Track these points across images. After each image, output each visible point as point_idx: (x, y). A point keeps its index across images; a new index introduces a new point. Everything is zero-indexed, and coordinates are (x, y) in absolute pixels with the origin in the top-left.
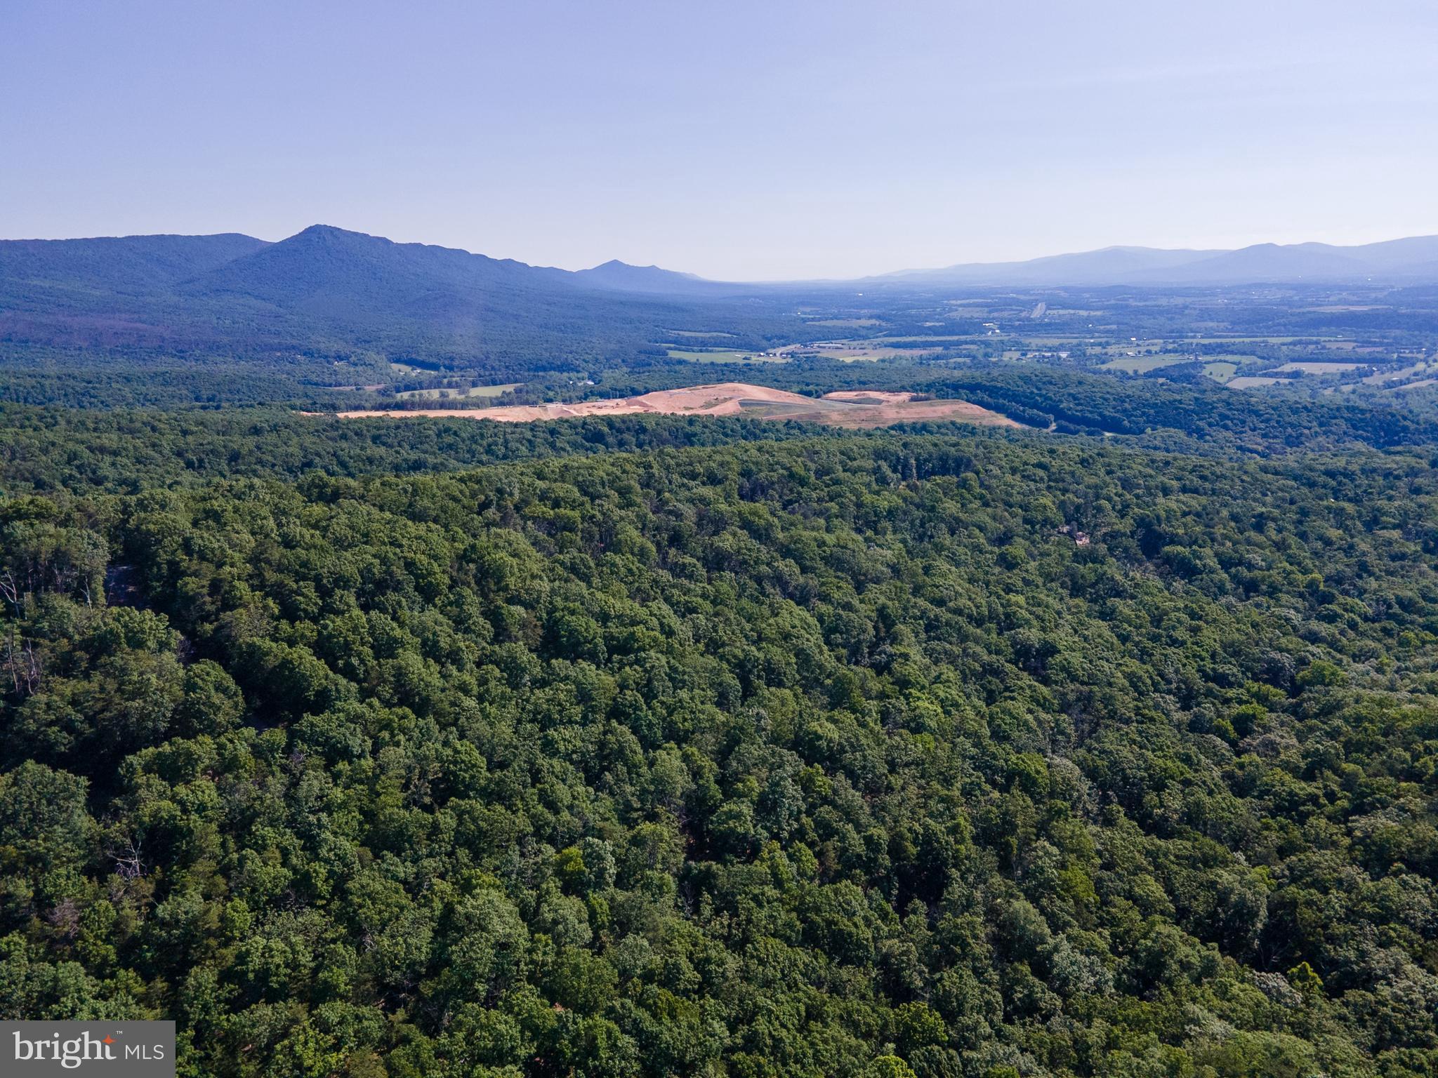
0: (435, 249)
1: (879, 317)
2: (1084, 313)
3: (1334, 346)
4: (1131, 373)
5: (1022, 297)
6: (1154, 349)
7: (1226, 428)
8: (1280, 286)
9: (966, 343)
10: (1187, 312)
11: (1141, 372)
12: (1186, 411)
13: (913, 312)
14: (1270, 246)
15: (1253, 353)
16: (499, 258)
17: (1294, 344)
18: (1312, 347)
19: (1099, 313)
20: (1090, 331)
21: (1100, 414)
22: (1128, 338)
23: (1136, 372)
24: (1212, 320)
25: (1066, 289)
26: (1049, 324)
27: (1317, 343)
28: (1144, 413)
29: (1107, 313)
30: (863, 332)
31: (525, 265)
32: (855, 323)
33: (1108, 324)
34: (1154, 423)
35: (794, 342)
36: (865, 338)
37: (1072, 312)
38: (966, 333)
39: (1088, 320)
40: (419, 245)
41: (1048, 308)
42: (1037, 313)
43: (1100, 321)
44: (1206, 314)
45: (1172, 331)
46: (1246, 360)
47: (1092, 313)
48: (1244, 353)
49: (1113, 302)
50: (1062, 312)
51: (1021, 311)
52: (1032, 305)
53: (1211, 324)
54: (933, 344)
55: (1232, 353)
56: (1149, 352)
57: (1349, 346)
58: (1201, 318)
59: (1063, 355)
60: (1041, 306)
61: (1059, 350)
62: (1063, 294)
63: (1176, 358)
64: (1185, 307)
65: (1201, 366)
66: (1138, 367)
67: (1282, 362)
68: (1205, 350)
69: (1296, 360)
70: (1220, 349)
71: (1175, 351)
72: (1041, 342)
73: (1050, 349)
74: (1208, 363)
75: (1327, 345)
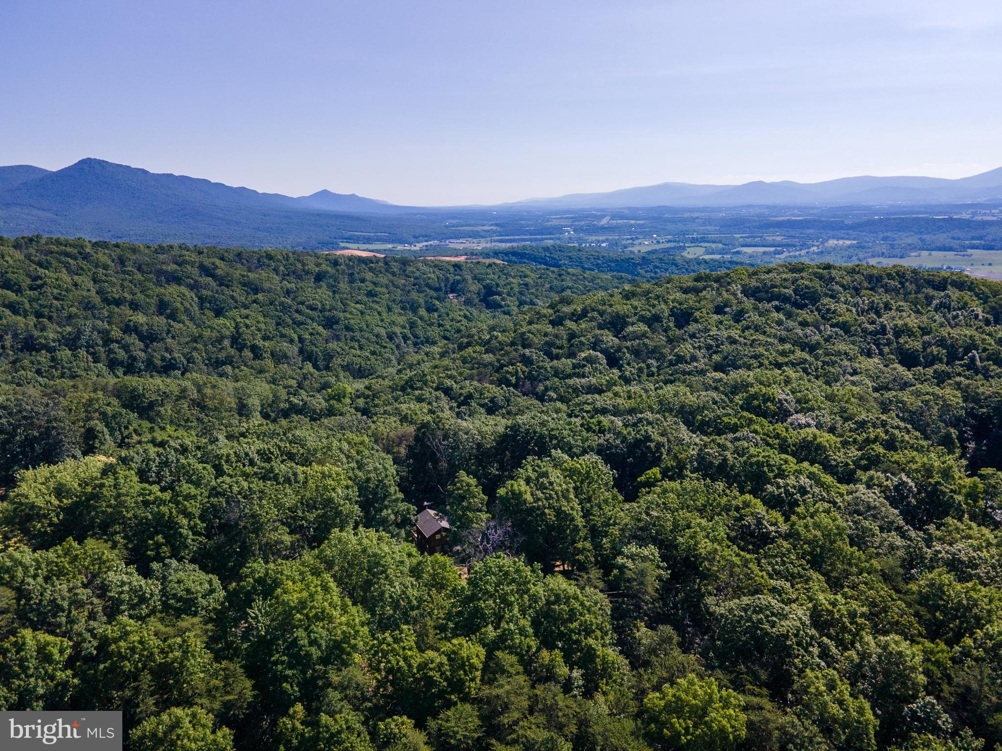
0: (184, 179)
1: (496, 225)
2: (633, 222)
3: (770, 238)
4: (636, 252)
5: (599, 213)
8: (760, 206)
9: (547, 239)
10: (697, 220)
11: (643, 251)
13: (523, 222)
15: (720, 242)
16: (235, 186)
17: (748, 237)
18: (758, 239)
22: (651, 235)
23: (639, 251)
24: (711, 225)
27: (761, 237)
30: (483, 234)
31: (255, 192)
32: (480, 228)
33: (646, 228)
35: (434, 239)
36: (482, 237)
37: (626, 221)
38: (550, 234)
39: (632, 226)
40: (171, 175)
41: (611, 219)
42: (604, 222)
44: (708, 222)
46: (713, 246)
48: (714, 242)
49: (654, 215)
50: (619, 221)
53: (709, 228)
54: (525, 240)
55: (708, 242)
56: (658, 242)
57: (779, 239)
58: (704, 224)
59: (604, 245)
60: (608, 218)
61: (603, 242)
62: (626, 211)
63: (672, 245)
64: (698, 218)
65: (684, 248)
66: (644, 249)
67: (734, 246)
68: (694, 240)
69: (743, 246)
70: (703, 240)
71: (675, 241)
72: (594, 238)
73: (599, 241)
74: (690, 247)
75: (767, 238)
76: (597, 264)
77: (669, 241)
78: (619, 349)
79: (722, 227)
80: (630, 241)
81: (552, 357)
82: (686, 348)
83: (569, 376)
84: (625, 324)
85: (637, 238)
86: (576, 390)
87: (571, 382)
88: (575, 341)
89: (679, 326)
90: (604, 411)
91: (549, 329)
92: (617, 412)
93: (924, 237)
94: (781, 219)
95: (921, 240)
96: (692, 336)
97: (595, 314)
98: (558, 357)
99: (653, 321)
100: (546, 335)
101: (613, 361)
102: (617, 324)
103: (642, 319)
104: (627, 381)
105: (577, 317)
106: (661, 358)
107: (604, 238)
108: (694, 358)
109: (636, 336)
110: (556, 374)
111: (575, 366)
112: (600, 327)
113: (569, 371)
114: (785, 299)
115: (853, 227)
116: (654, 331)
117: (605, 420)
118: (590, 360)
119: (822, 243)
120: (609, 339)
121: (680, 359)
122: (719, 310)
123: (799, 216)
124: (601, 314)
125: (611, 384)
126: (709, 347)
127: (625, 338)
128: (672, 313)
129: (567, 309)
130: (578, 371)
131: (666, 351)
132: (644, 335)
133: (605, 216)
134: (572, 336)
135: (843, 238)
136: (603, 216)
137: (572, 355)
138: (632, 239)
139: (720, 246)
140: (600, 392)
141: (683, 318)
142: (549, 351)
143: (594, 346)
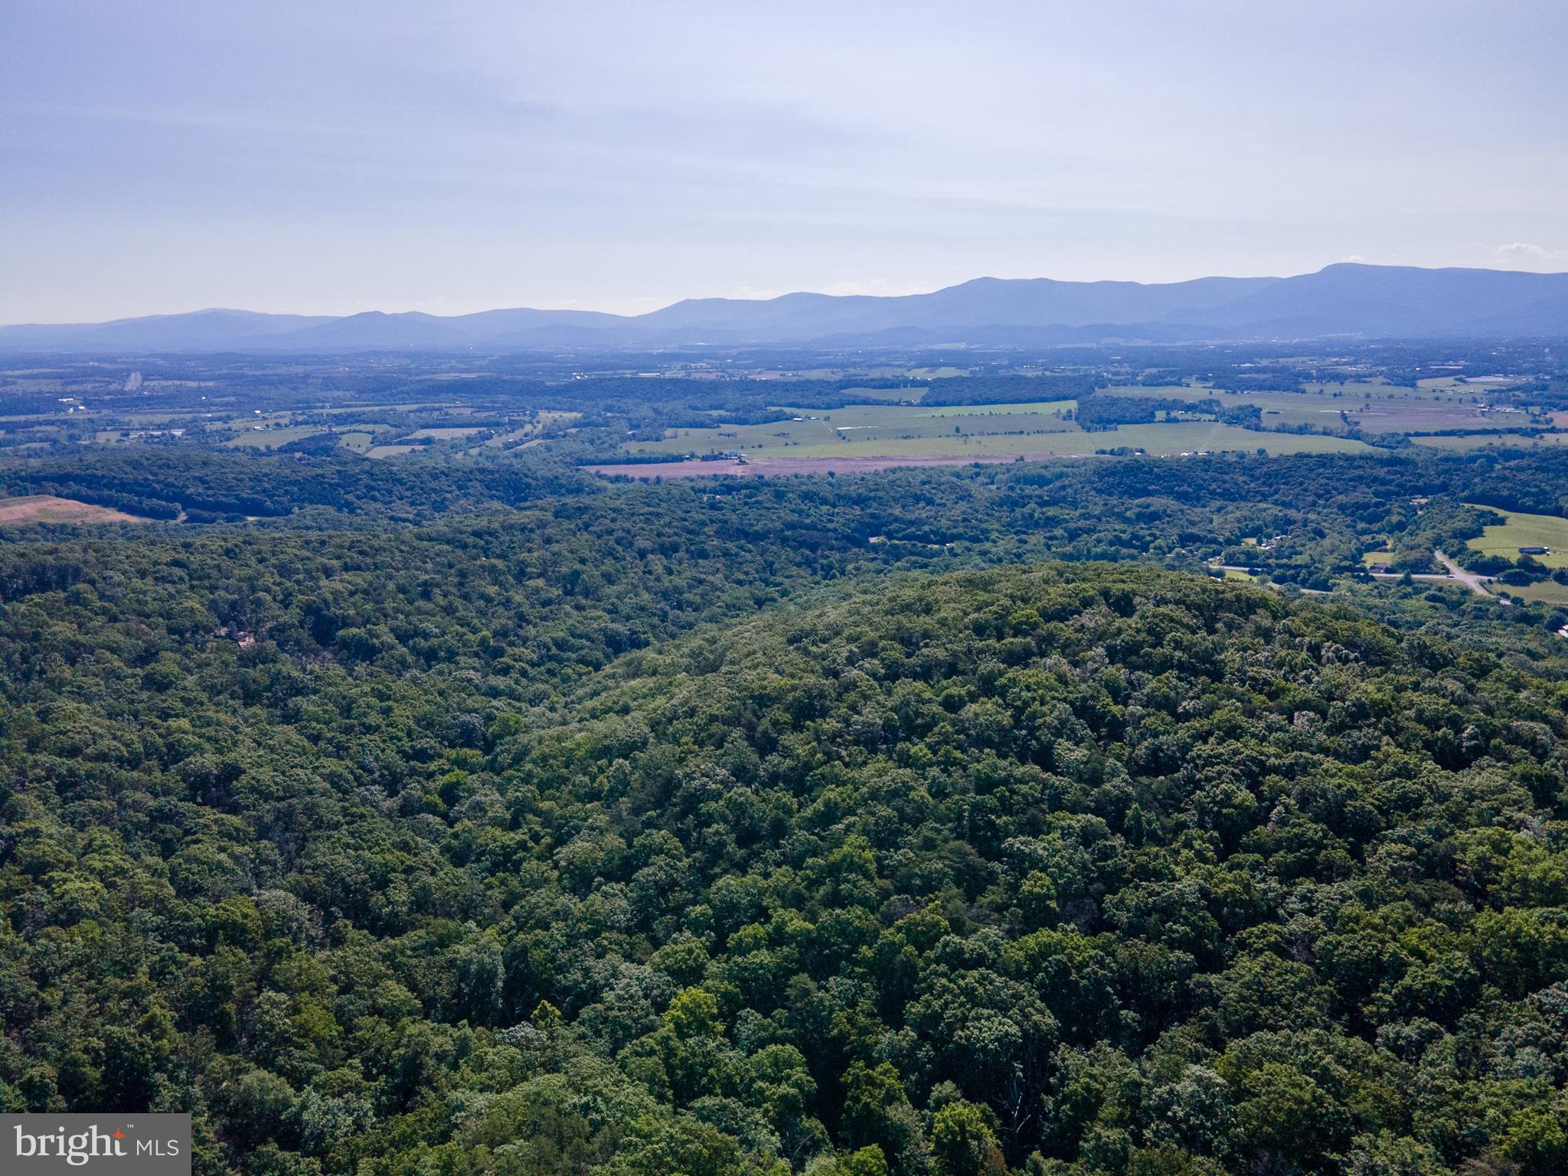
2: (191, 384)
5: (107, 366)
6: (282, 421)
7: (374, 499)
9: (39, 424)
12: (331, 485)
14: (377, 314)
17: (420, 411)
19: (211, 384)
21: (237, 497)
22: (252, 412)
23: (268, 447)
24: (337, 388)
25: (164, 356)
28: (287, 492)
33: (226, 396)
34: (301, 501)
37: (177, 383)
38: (36, 411)
42: (132, 385)
43: (214, 392)
44: (329, 383)
45: (299, 402)
47: (203, 384)
49: (225, 371)
51: (109, 382)
52: (123, 375)
53: (337, 393)
56: (277, 424)
58: (325, 387)
59: (176, 433)
60: (134, 377)
61: (170, 427)
63: (311, 431)
64: (306, 376)
65: (333, 437)
66: (269, 441)
67: (413, 429)
69: (426, 427)
70: (355, 419)
71: (305, 423)
73: (161, 427)
74: (343, 433)
75: (451, 411)
77: (296, 423)
79: (360, 392)
80: (221, 424)
107: (161, 418)
133: (126, 371)
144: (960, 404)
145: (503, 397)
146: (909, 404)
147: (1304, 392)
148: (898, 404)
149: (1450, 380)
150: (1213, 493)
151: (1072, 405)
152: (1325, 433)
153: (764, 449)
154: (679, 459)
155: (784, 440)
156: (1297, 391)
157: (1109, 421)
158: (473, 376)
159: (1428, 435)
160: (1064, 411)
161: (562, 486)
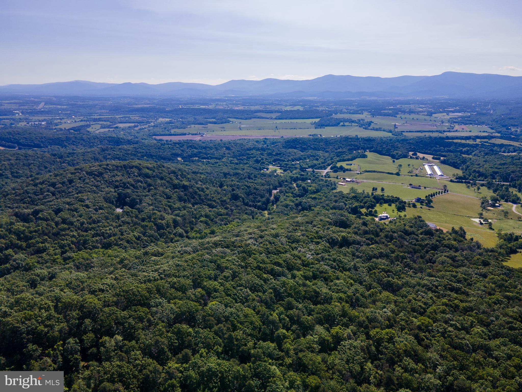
2: (59, 107)
3: (133, 118)
4: (64, 129)
5: (36, 100)
6: (77, 120)
10: (97, 106)
11: (67, 128)
12: (62, 140)
14: (130, 83)
15: (108, 121)
17: (122, 118)
18: (127, 118)
19: (65, 107)
20: (59, 114)
22: (71, 116)
23: (65, 128)
24: (104, 109)
25: (56, 97)
26: (43, 111)
27: (129, 117)
29: (68, 107)
33: (67, 111)
37: (55, 106)
38: (6, 115)
39: (59, 110)
41: (45, 105)
42: (41, 106)
43: (64, 110)
44: (103, 107)
45: (89, 114)
46: (105, 123)
47: (63, 107)
48: (105, 121)
49: (73, 102)
50: (50, 106)
51: (33, 106)
53: (103, 111)
55: (102, 121)
56: (75, 121)
57: (137, 118)
58: (101, 109)
59: (43, 123)
60: (43, 104)
61: (43, 121)
62: (54, 99)
63: (83, 123)
64: (97, 105)
65: (89, 126)
66: (68, 126)
67: (116, 123)
68: (95, 120)
69: (120, 123)
70: (100, 120)
71: (85, 121)
72: (36, 118)
73: (40, 121)
74: (93, 124)
75: (131, 118)
76: (42, 142)
77: (82, 121)
78: (55, 191)
79: (110, 111)
80: (59, 121)
81: (37, 195)
82: (70, 190)
83: (43, 199)
84: (56, 185)
85: (63, 118)
86: (45, 202)
87: (44, 201)
88: (43, 190)
89: (70, 184)
90: (52, 205)
91: (33, 188)
92: (55, 205)
93: (196, 117)
94: (139, 106)
95: (195, 119)
96: (73, 186)
97: (47, 182)
98: (38, 195)
99: (63, 183)
100: (33, 189)
101: (53, 194)
102: (53, 185)
103: (60, 183)
104: (57, 199)
105: (42, 183)
106: (65, 192)
107: (43, 118)
108: (72, 192)
109: (59, 188)
110: (39, 199)
111: (43, 197)
112: (49, 186)
113: (42, 198)
114: (95, 175)
115: (170, 112)
116: (63, 186)
117: (52, 207)
118: (48, 195)
119: (156, 120)
120: (52, 189)
121: (69, 193)
122: (80, 179)
123: (148, 104)
124: (49, 182)
125: (53, 200)
126: (76, 189)
127: (56, 188)
128: (68, 181)
129: (37, 181)
130: (44, 198)
131: (66, 191)
132: (61, 187)
133: (41, 102)
134: (41, 189)
135: (165, 118)
136: (39, 103)
137: (42, 194)
138: (61, 119)
139: (108, 123)
140: (51, 202)
141: (71, 181)
142: (35, 193)
143: (48, 191)
144: (286, 119)
145: (152, 114)
146: (272, 119)
147: (396, 117)
148: (268, 118)
149: (445, 114)
150: (311, 148)
151: (317, 120)
152: (384, 131)
153: (214, 132)
154: (185, 134)
155: (223, 129)
156: (394, 117)
157: (324, 125)
158: (148, 106)
159: (413, 132)
160: (314, 122)
161: (131, 142)
